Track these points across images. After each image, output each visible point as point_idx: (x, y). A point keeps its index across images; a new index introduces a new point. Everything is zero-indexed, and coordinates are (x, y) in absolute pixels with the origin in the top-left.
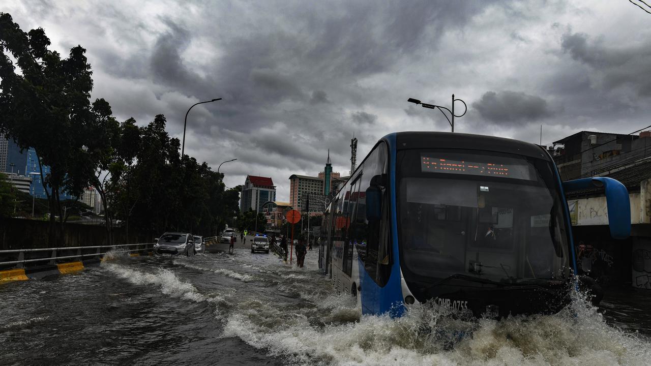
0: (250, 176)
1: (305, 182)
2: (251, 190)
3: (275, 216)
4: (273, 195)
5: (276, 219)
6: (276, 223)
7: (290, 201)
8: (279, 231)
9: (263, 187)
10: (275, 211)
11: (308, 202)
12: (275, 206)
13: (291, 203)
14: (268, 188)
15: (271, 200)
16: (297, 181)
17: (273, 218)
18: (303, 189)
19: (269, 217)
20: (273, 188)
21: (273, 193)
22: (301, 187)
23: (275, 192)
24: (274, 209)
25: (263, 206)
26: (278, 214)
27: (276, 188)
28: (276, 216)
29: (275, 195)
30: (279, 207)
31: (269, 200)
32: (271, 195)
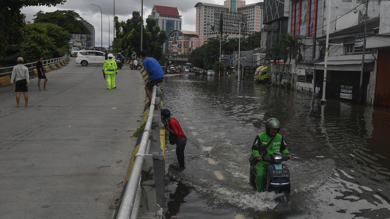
0: (156, 6)
1: (210, 10)
2: (158, 19)
3: (181, 45)
4: (179, 25)
5: (182, 48)
6: (183, 51)
7: (196, 29)
8: (186, 59)
9: (169, 17)
10: (182, 40)
12: (181, 34)
13: (196, 32)
14: (174, 17)
15: (177, 29)
16: (203, 9)
17: (180, 46)
18: (208, 16)
19: (176, 45)
20: (179, 17)
22: (207, 15)
23: (181, 22)
24: (180, 37)
25: (169, 35)
26: (185, 42)
27: (182, 17)
28: (182, 44)
29: (181, 24)
30: (185, 35)
31: (175, 29)
32: (177, 24)
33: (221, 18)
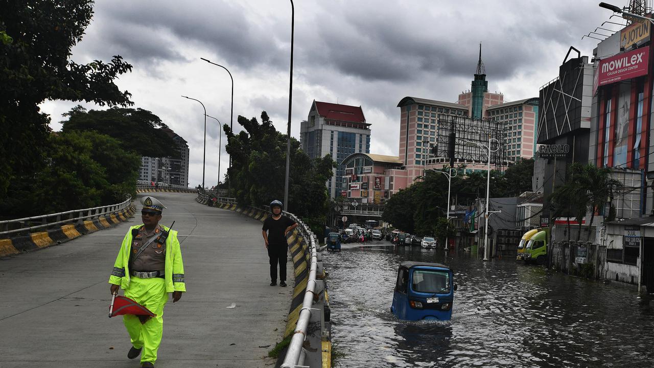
0: (317, 103)
1: (430, 112)
2: (321, 130)
3: (368, 183)
4: (364, 142)
5: (371, 190)
6: (371, 197)
7: (401, 151)
8: (378, 214)
9: (344, 126)
10: (369, 172)
11: (452, 138)
12: (369, 161)
13: (401, 157)
14: (355, 127)
15: (360, 151)
16: (415, 110)
17: (365, 186)
18: (426, 126)
19: (358, 185)
20: (364, 126)
21: (364, 138)
22: (423, 123)
23: (368, 136)
24: (367, 168)
25: (344, 163)
26: (376, 178)
27: (370, 127)
28: (371, 182)
29: (368, 142)
30: (378, 164)
31: (357, 151)
32: (361, 142)
33: (452, 130)
